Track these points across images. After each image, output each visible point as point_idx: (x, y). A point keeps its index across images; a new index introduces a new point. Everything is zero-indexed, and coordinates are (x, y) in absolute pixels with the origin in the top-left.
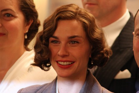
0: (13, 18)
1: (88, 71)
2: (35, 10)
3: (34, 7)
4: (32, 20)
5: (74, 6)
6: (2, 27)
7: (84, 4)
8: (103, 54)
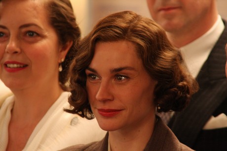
0: (39, 38)
2: (76, 25)
3: (73, 19)
6: (21, 53)
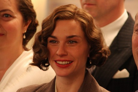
0: (11, 18)
1: (87, 70)
2: (34, 10)
3: (32, 7)
4: (30, 21)
5: (72, 6)
7: (83, 5)
8: (101, 54)
